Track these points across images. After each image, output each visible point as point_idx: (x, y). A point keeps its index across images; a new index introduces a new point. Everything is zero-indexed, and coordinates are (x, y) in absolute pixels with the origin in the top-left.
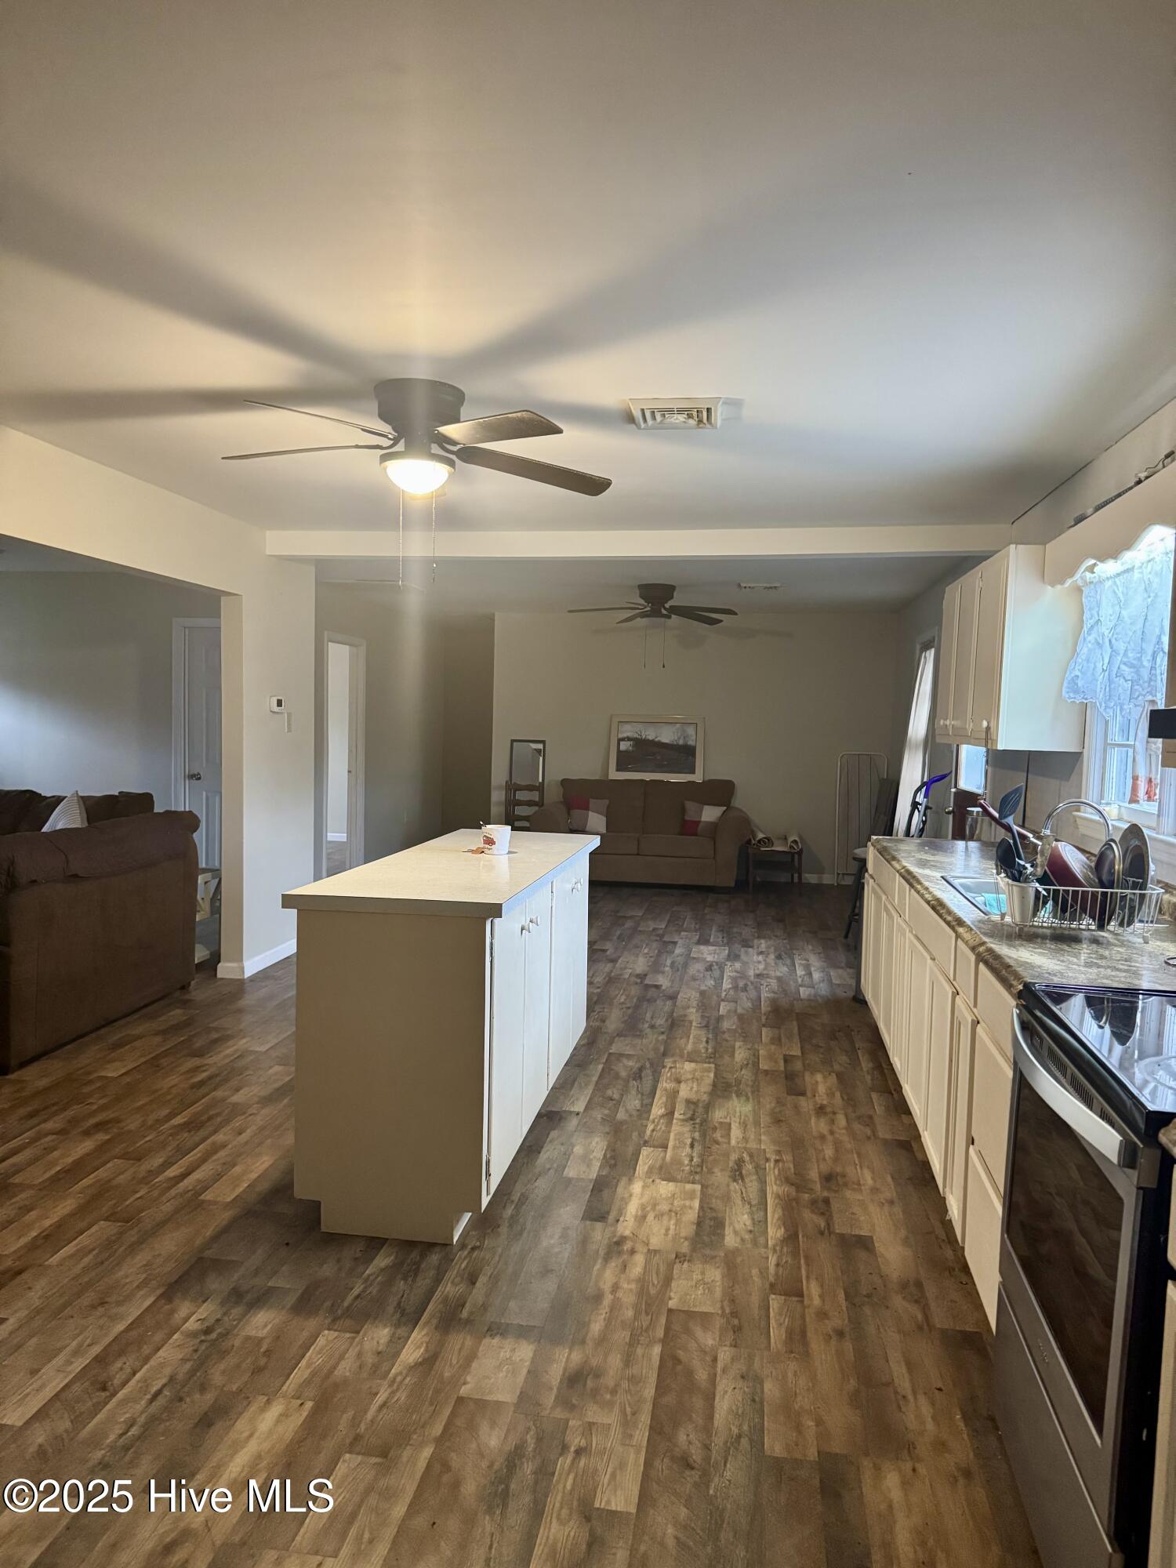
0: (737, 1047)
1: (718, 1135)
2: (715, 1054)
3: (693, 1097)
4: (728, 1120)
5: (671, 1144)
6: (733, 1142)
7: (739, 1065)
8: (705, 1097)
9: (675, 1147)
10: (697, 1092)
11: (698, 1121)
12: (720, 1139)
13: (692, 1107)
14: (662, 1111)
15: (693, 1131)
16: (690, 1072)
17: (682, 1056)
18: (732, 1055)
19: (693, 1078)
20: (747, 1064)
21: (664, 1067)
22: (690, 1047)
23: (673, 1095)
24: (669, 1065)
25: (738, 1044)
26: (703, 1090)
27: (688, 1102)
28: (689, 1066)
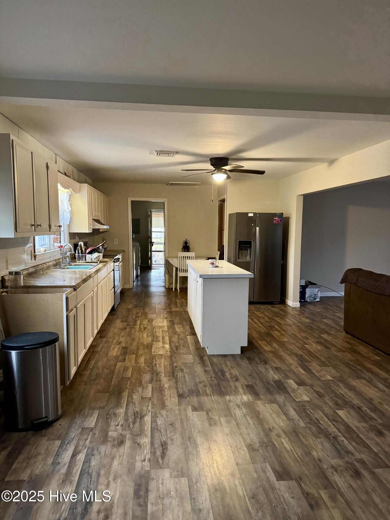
0: (143, 364)
1: (150, 334)
2: (152, 359)
3: (158, 343)
4: (147, 338)
5: (161, 332)
6: (146, 334)
7: (143, 355)
8: (154, 343)
9: (160, 331)
10: (157, 344)
11: (155, 337)
12: (149, 334)
13: (158, 340)
14: (166, 338)
15: (156, 334)
16: (160, 350)
17: (165, 356)
18: (145, 359)
19: (159, 348)
20: (140, 356)
21: (169, 351)
22: (163, 360)
23: (164, 343)
24: (168, 352)
25: (143, 365)
26: (155, 345)
27: (159, 341)
28: (161, 353)
